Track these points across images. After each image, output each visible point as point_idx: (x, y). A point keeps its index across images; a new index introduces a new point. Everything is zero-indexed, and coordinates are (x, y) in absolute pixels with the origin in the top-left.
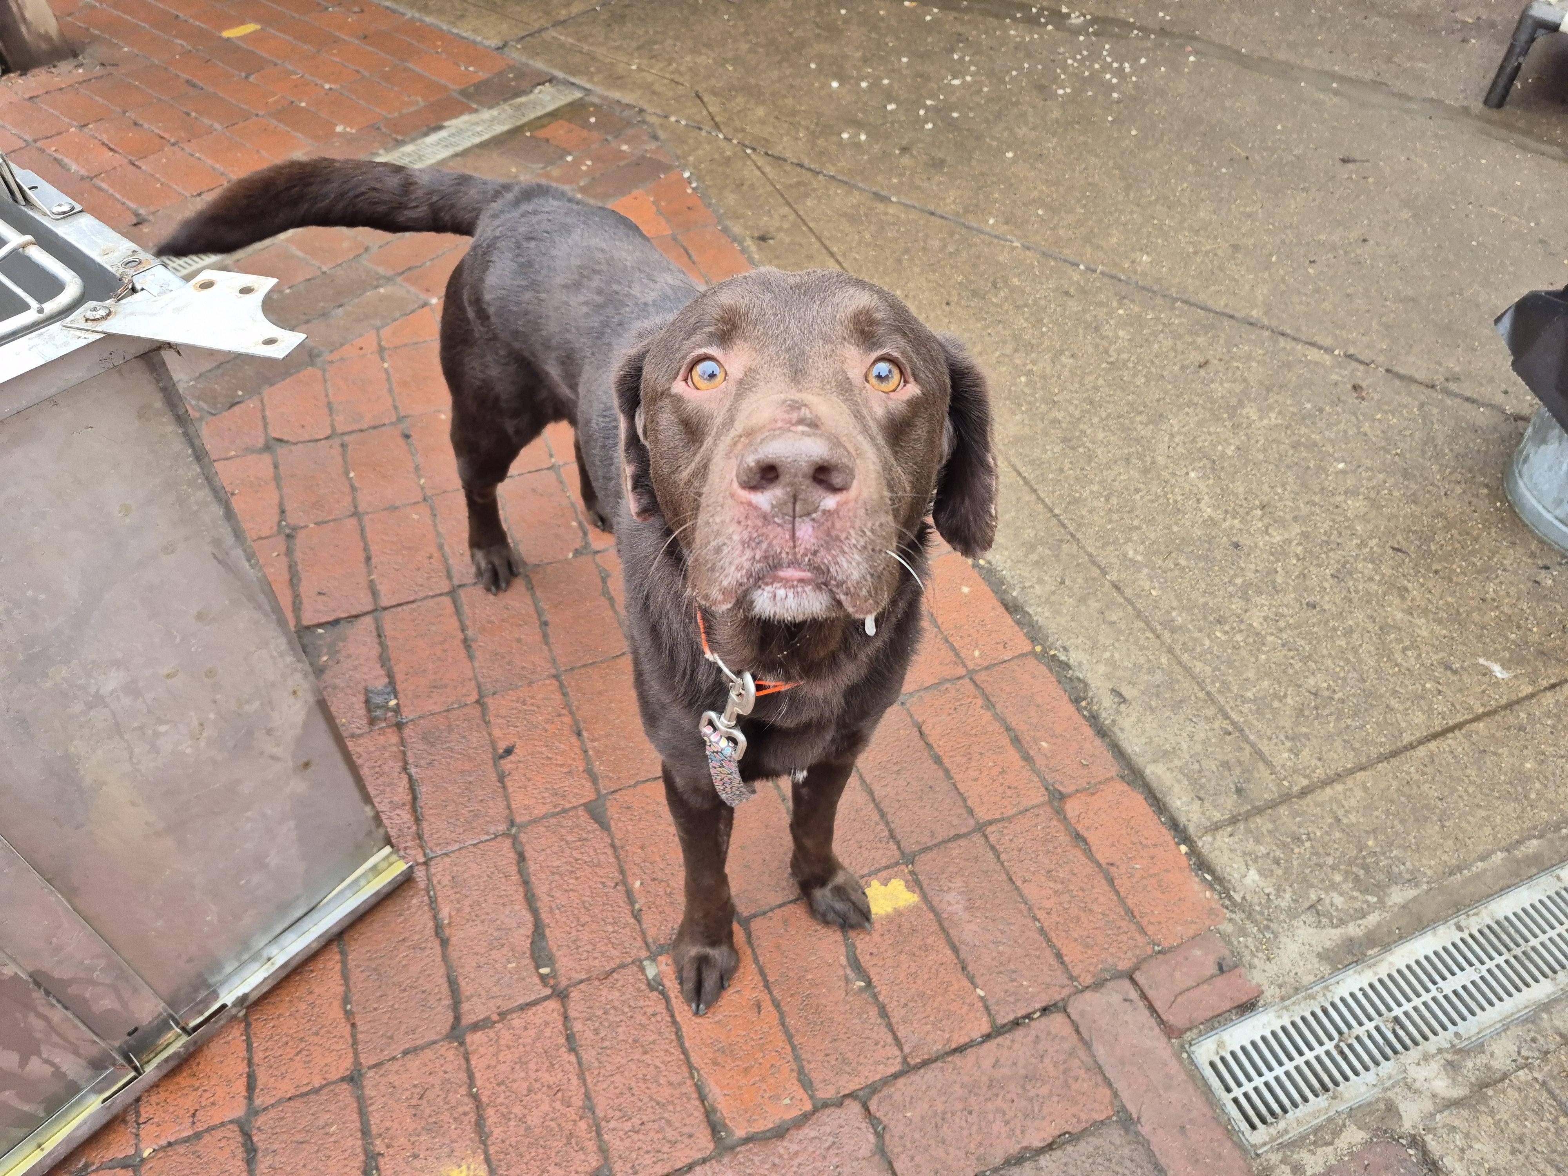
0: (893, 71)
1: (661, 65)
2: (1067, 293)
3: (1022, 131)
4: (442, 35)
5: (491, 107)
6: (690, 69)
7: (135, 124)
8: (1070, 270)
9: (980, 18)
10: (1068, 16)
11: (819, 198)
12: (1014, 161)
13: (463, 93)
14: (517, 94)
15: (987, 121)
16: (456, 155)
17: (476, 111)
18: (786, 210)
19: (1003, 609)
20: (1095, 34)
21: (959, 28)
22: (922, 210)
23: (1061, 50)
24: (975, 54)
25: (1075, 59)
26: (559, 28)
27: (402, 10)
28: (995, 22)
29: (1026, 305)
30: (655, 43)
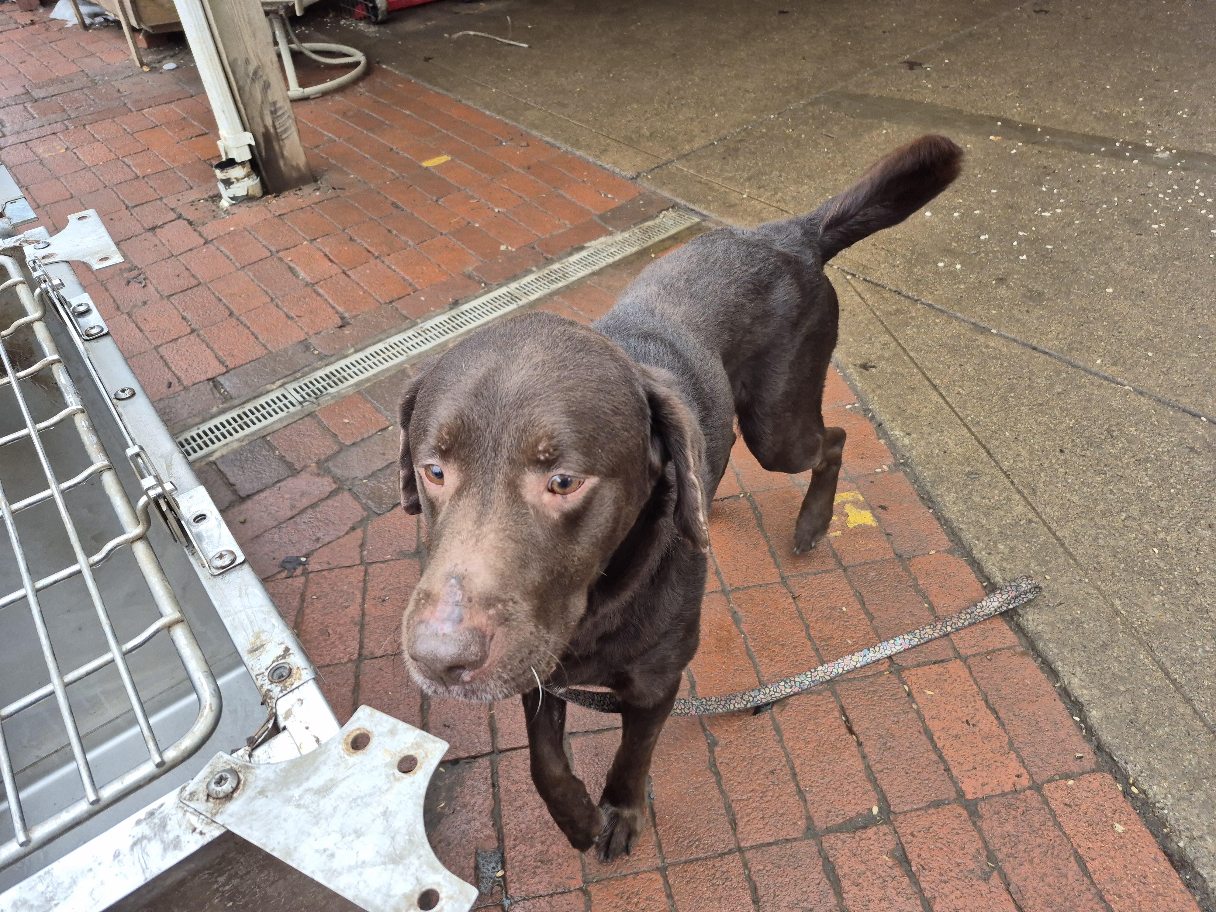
0: (984, 202)
1: (768, 194)
2: (1192, 449)
3: (1120, 266)
4: (587, 165)
5: (623, 231)
6: (794, 198)
7: (351, 239)
8: (1192, 422)
9: (1064, 152)
10: (1152, 150)
11: (919, 327)
12: (1115, 297)
13: (602, 217)
14: (645, 220)
15: (1082, 254)
16: (593, 274)
17: (611, 234)
18: (886, 338)
19: (1167, 864)
20: (1184, 169)
21: (1043, 161)
22: (1024, 345)
23: (1151, 184)
24: (1063, 186)
25: (1166, 194)
26: (683, 161)
27: (558, 145)
28: (1081, 157)
29: (1147, 460)
30: (763, 173)
